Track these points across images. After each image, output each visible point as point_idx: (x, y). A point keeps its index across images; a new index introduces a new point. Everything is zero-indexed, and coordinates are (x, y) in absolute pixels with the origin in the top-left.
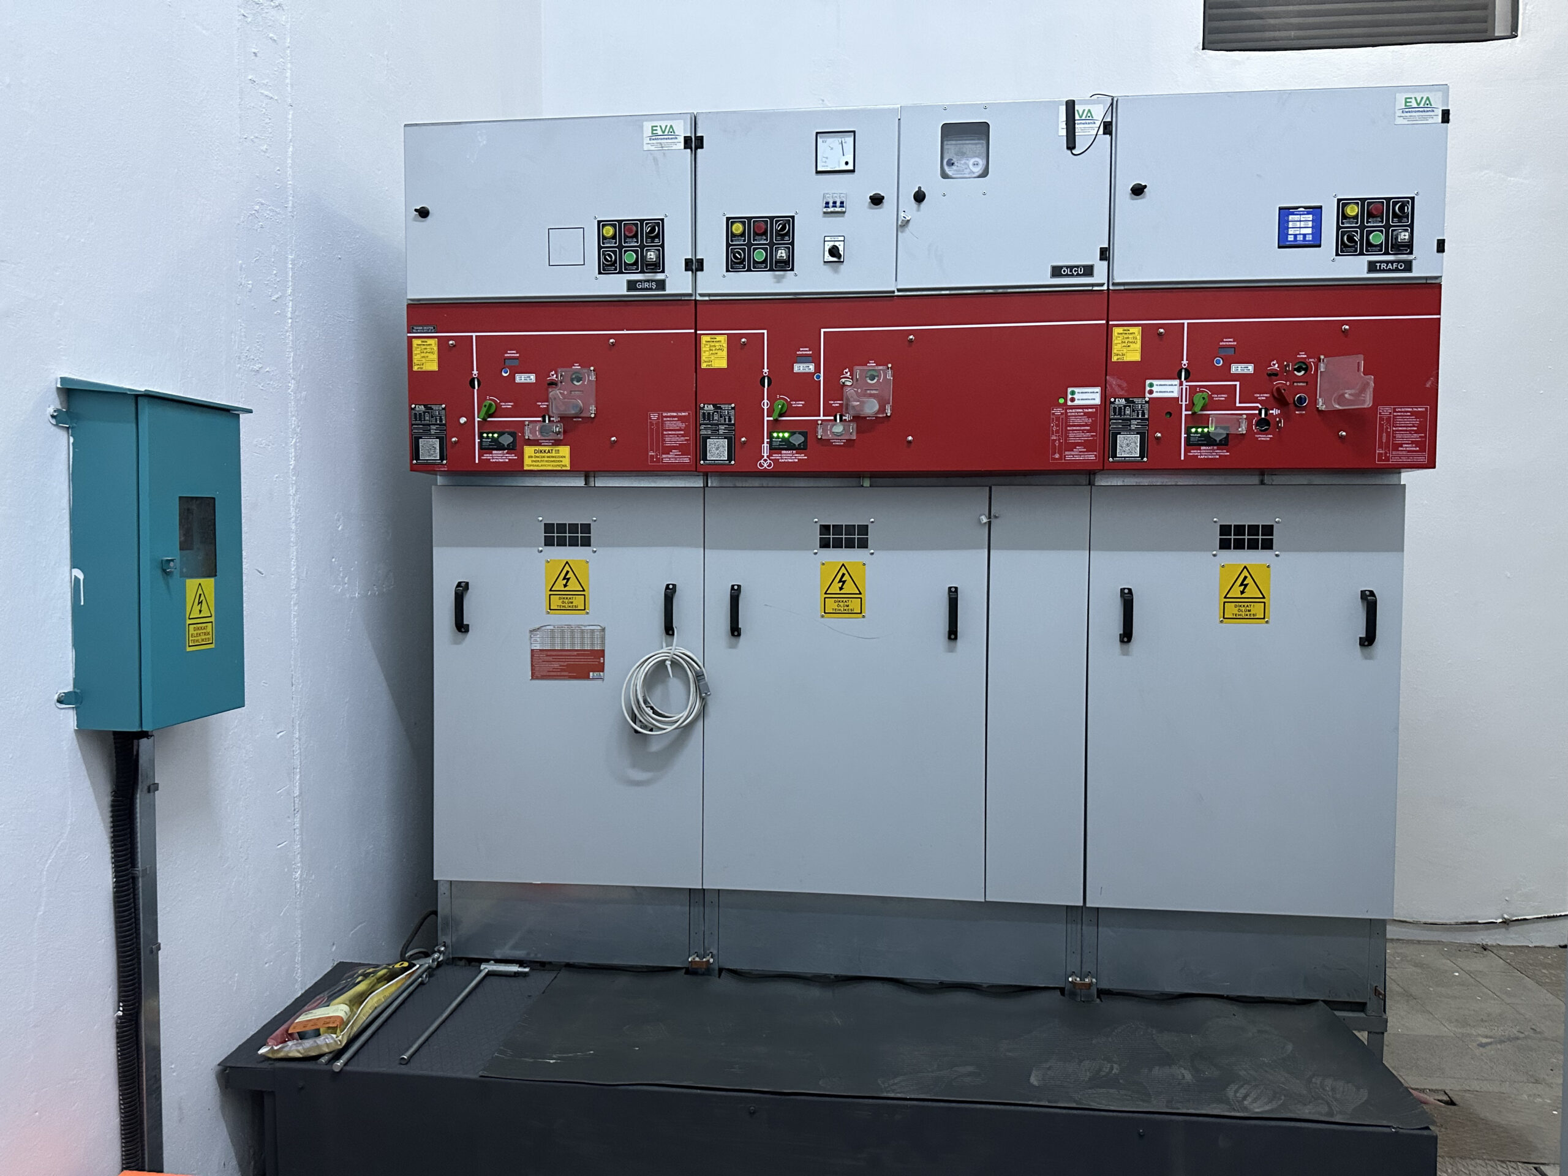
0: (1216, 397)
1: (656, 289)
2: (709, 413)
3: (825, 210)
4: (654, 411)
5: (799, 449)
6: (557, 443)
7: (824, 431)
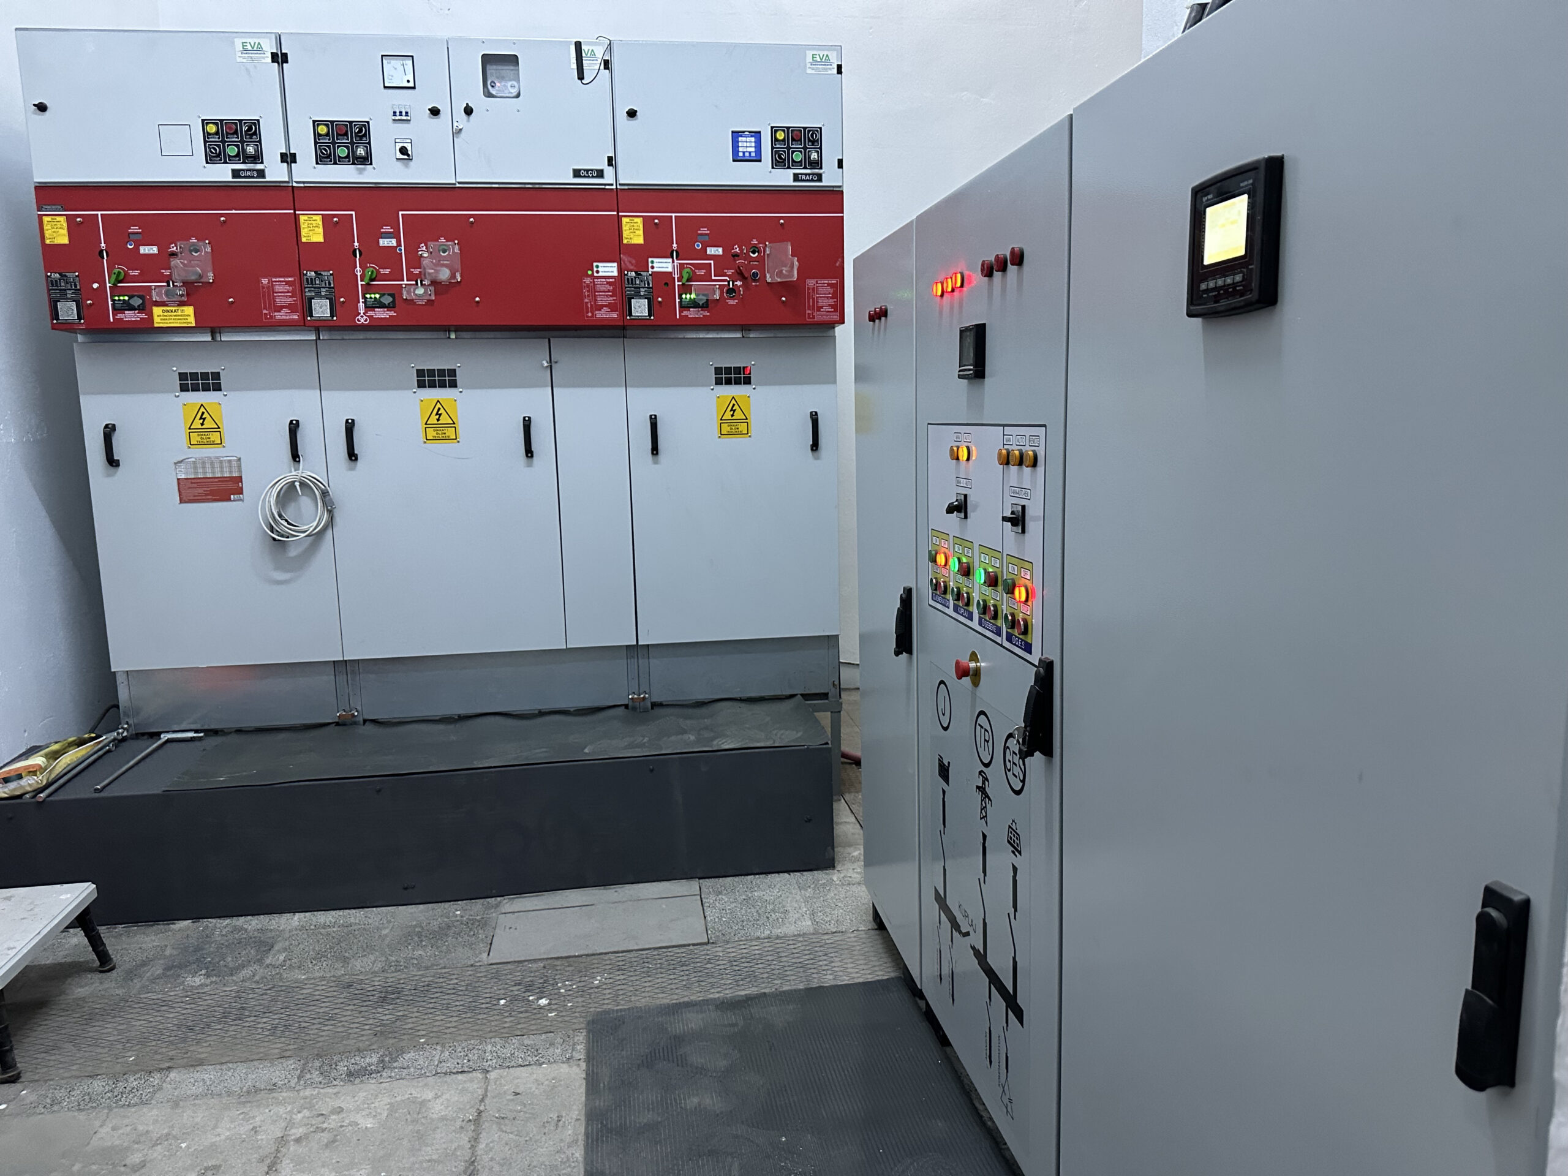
0: (698, 272)
1: (256, 177)
2: (311, 279)
3: (393, 118)
4: (265, 277)
5: (389, 307)
6: (182, 304)
7: (409, 293)
